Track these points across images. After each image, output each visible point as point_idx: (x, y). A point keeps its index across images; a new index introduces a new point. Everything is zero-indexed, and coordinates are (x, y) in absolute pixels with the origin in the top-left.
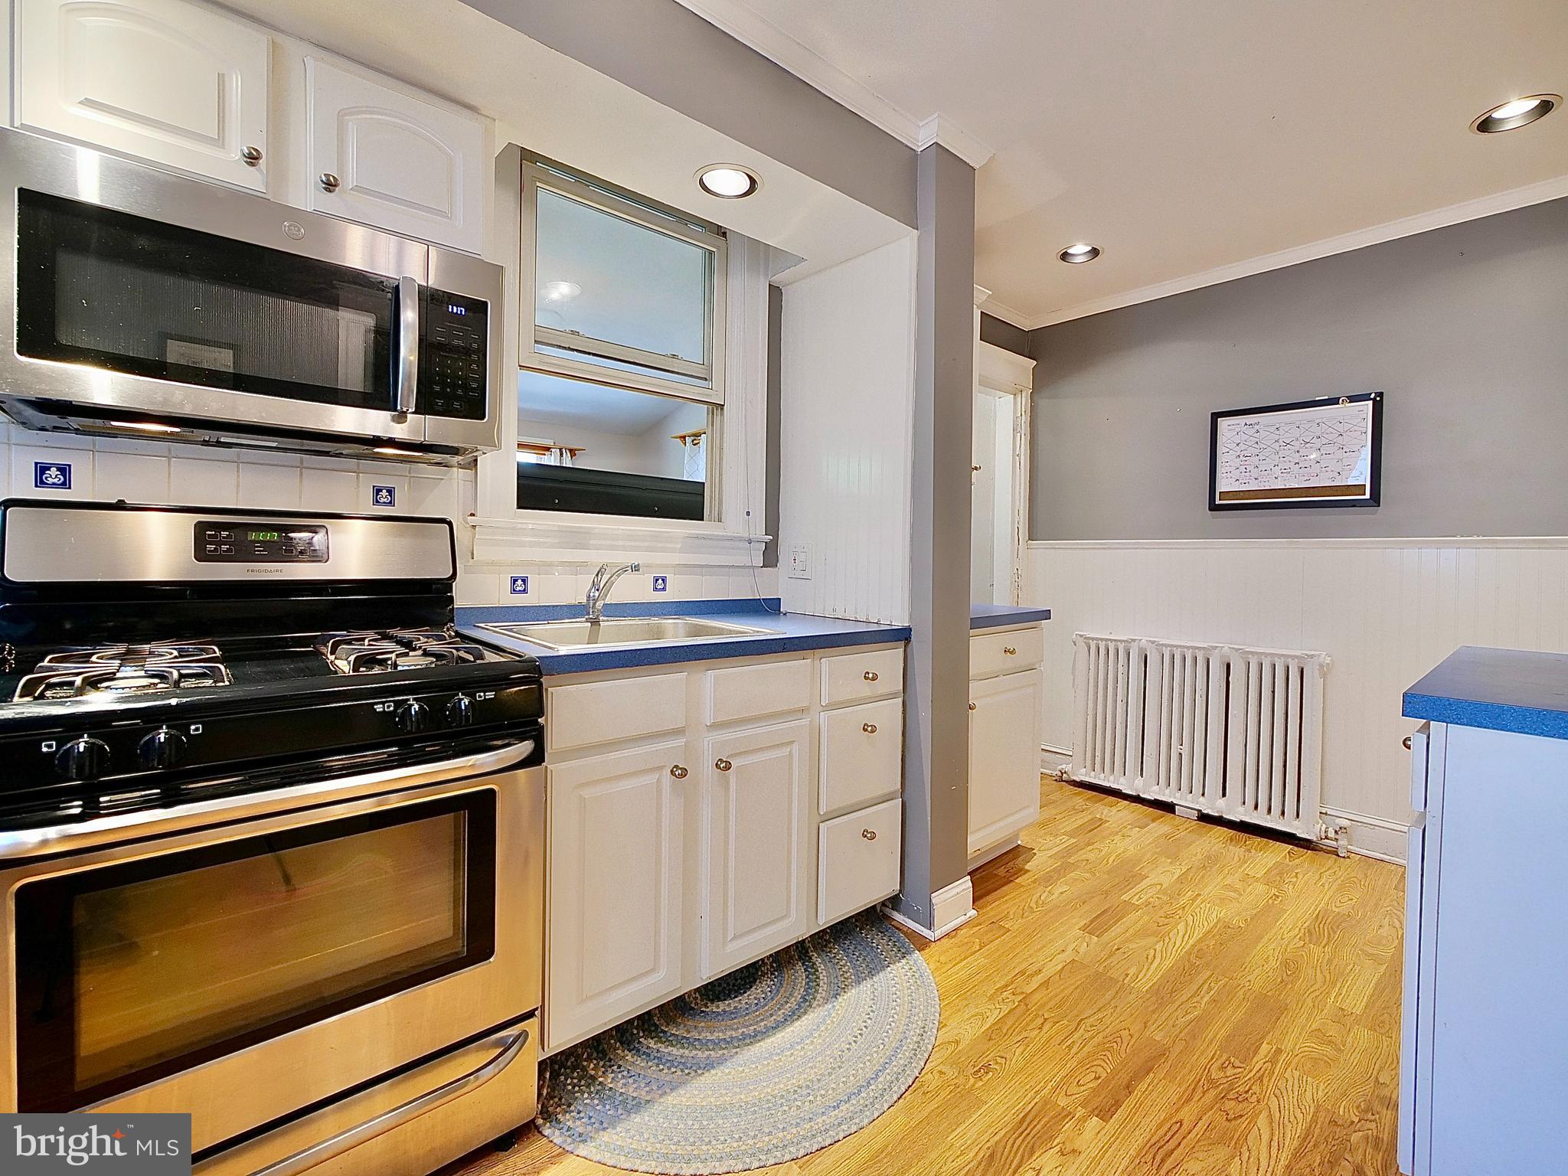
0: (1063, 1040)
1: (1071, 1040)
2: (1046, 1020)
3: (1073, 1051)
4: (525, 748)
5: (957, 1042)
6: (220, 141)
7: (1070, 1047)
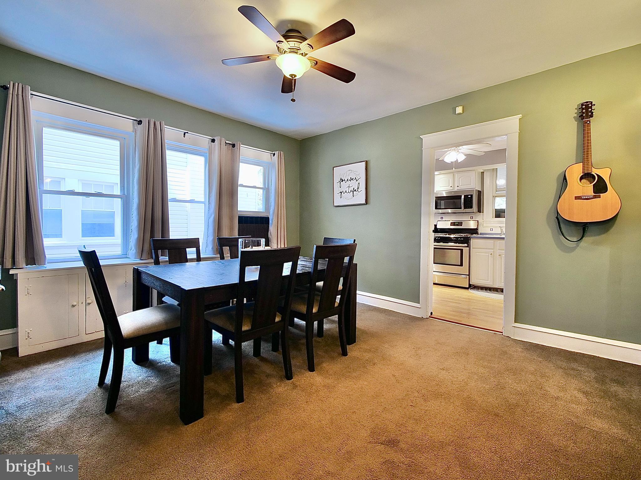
4: (466, 245)
6: (449, 186)
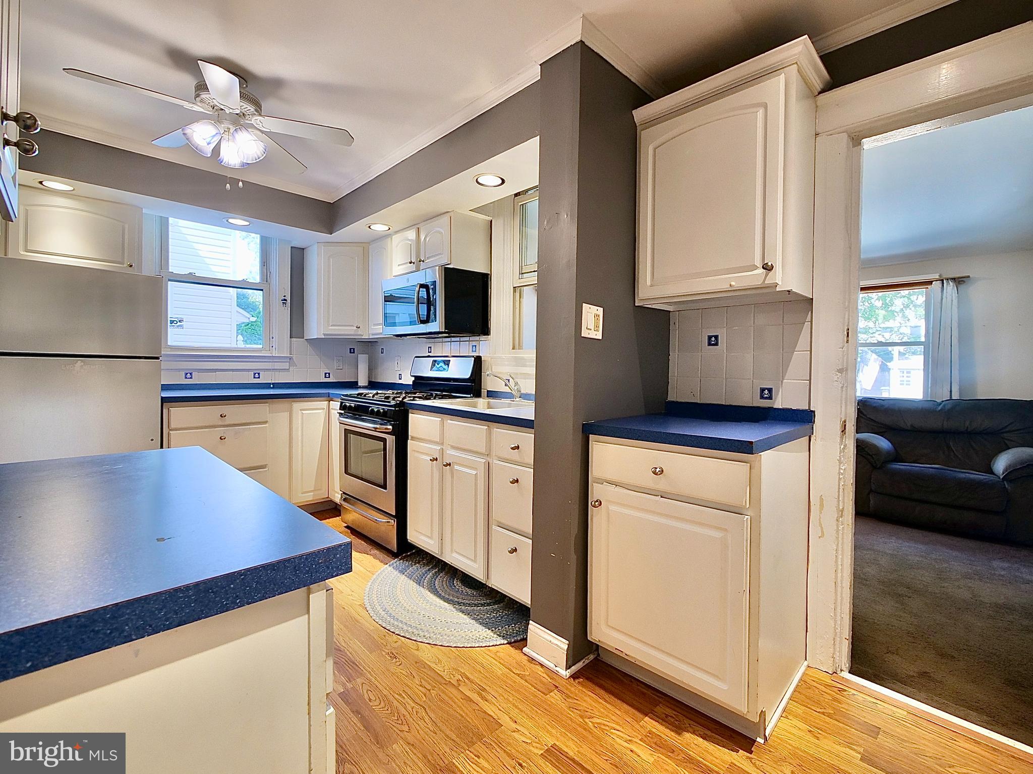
0: (407, 693)
1: (406, 697)
2: (429, 690)
3: (397, 696)
4: (390, 428)
5: (417, 650)
7: (400, 695)
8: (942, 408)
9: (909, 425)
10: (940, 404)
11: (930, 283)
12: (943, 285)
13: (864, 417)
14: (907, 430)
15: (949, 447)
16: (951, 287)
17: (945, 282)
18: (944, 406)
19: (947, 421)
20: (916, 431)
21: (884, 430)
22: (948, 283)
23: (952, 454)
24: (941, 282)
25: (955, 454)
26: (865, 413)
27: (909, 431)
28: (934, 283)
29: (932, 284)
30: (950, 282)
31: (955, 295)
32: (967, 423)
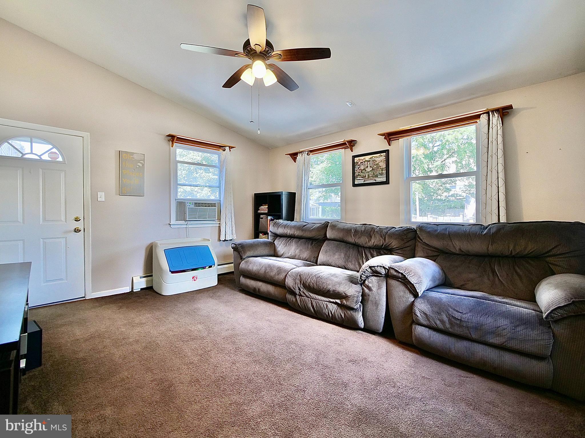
8: (487, 232)
9: (457, 249)
10: (487, 228)
11: (478, 117)
12: (489, 118)
13: (420, 241)
14: (454, 254)
15: (493, 272)
16: (496, 118)
17: (490, 114)
18: (490, 229)
19: (492, 245)
20: (464, 255)
21: (436, 254)
22: (493, 114)
23: (497, 279)
24: (487, 114)
25: (499, 280)
26: (421, 238)
27: (458, 254)
28: (481, 116)
29: (479, 118)
30: (495, 113)
31: (500, 126)
32: (511, 248)
